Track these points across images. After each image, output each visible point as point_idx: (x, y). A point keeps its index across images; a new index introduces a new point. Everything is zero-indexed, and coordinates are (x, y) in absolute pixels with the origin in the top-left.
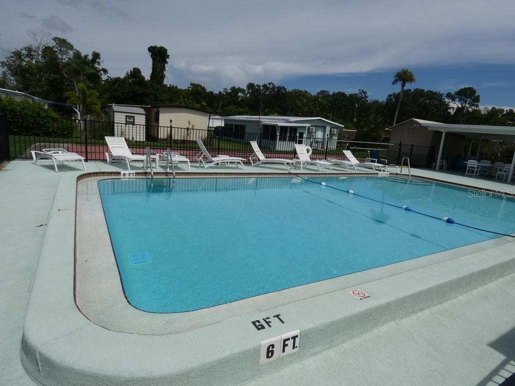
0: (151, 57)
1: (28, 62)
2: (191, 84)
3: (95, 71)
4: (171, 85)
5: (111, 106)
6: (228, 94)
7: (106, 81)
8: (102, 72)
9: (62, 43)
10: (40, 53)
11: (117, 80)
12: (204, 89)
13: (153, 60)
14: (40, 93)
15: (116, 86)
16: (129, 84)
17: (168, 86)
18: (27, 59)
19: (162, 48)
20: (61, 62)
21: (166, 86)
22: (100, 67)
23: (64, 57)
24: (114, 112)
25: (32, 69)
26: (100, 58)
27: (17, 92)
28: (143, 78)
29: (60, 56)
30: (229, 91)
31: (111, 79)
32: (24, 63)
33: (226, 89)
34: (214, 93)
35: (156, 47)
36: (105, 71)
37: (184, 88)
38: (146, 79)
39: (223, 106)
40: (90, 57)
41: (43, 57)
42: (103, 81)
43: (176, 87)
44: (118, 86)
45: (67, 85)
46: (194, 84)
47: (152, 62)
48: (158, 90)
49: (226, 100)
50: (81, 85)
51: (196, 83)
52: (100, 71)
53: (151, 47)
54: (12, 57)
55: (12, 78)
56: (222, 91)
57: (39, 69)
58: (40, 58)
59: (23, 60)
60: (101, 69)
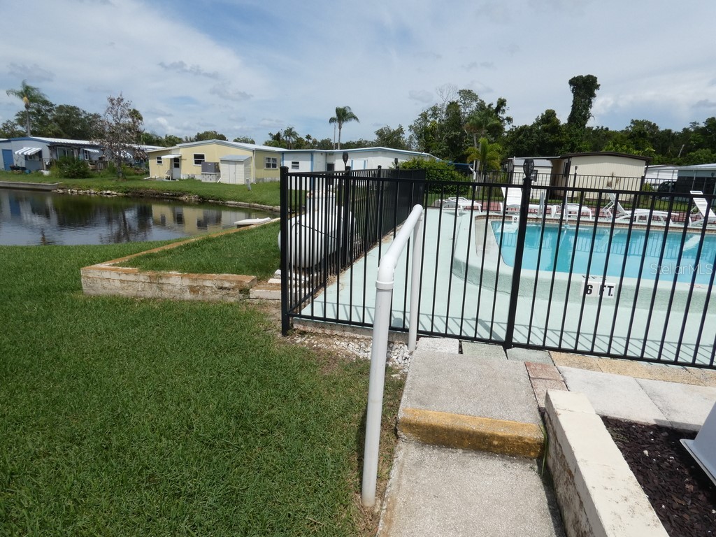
0: (573, 92)
1: (433, 122)
2: (633, 122)
3: (498, 122)
4: (598, 127)
5: (511, 161)
6: (698, 130)
7: (509, 132)
8: (506, 121)
9: (468, 94)
10: (445, 110)
11: (523, 130)
12: (654, 127)
13: (574, 96)
14: (439, 154)
15: (521, 137)
16: (538, 133)
17: (594, 129)
18: (431, 119)
19: (589, 77)
20: (464, 117)
21: (590, 129)
22: (505, 116)
23: (467, 110)
24: (514, 166)
25: (435, 129)
26: (505, 105)
27: (424, 153)
28: (558, 121)
29: (463, 110)
30: (702, 125)
31: (516, 129)
32: (429, 124)
33: (695, 123)
34: (673, 132)
35: (581, 77)
36: (509, 120)
37: (618, 130)
38: (562, 123)
39: (687, 150)
40: (495, 106)
41: (447, 114)
42: (506, 132)
43: (607, 129)
44: (524, 136)
45: (466, 142)
46: (637, 121)
47: (573, 99)
48: (577, 135)
49: (694, 140)
50: (482, 140)
51: (640, 119)
52: (504, 120)
53: (574, 78)
54: (419, 119)
55: (417, 141)
56: (688, 126)
57: (442, 128)
58: (443, 116)
59: (428, 121)
60: (505, 118)
